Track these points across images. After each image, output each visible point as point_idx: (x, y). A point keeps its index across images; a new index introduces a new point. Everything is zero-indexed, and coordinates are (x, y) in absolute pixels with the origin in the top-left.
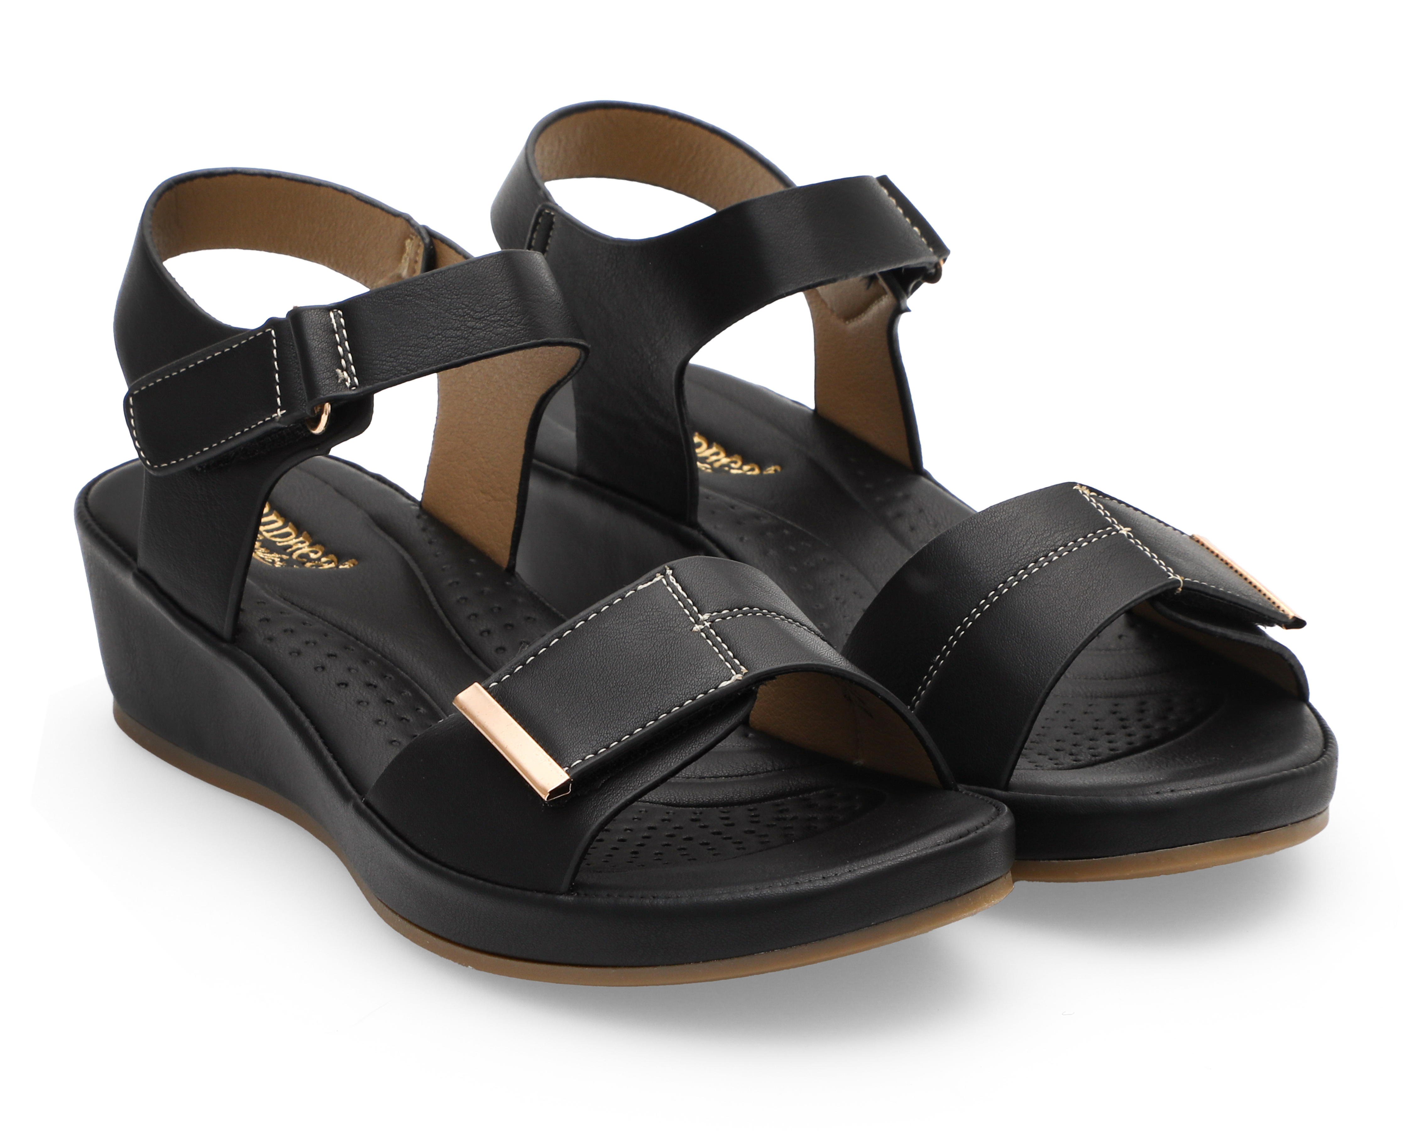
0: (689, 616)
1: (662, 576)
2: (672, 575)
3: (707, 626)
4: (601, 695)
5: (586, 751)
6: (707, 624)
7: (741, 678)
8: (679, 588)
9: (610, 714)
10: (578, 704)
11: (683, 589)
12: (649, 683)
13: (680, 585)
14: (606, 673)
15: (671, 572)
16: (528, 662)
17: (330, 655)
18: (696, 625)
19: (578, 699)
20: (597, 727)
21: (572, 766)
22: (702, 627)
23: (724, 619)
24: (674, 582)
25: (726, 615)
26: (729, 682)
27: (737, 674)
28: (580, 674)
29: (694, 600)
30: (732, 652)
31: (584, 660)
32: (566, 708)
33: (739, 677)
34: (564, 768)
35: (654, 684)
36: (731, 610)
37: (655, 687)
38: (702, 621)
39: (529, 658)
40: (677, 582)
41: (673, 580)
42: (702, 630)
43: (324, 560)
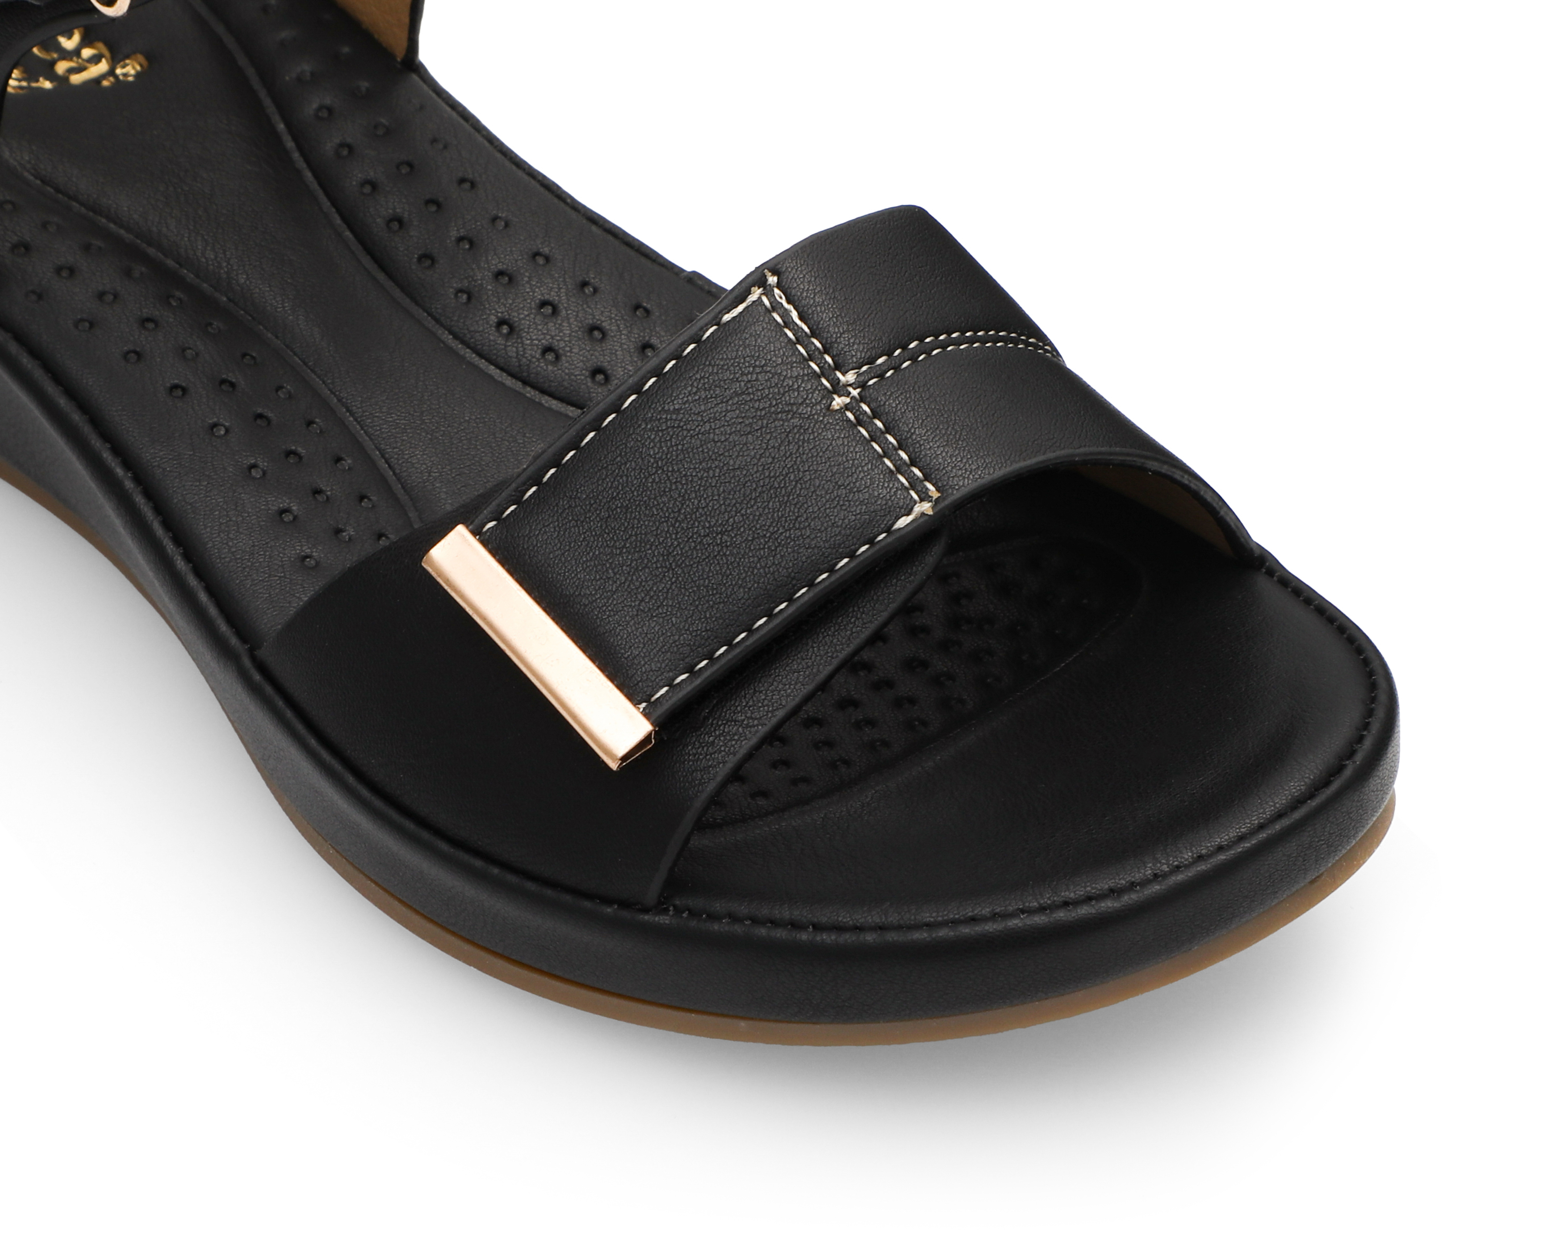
0: (820, 377)
1: (760, 290)
2: (779, 286)
3: (853, 398)
4: (686, 552)
5: (673, 667)
6: (855, 393)
7: (930, 513)
8: (794, 315)
9: (708, 591)
10: (647, 570)
11: (801, 318)
12: (769, 526)
13: (795, 308)
14: (688, 506)
15: (775, 279)
16: (545, 479)
17: (144, 322)
18: (835, 396)
19: (646, 561)
20: (687, 619)
21: (653, 699)
22: (848, 400)
23: (881, 376)
24: (783, 301)
25: (884, 368)
26: (910, 519)
27: (922, 500)
28: (643, 508)
29: (824, 341)
30: (906, 453)
31: (646, 479)
32: (626, 579)
33: (925, 507)
34: (640, 704)
35: (778, 530)
36: (890, 354)
37: (782, 533)
38: (843, 385)
39: (548, 471)
40: (789, 302)
41: (781, 298)
42: (847, 407)
43: (87, 53)
